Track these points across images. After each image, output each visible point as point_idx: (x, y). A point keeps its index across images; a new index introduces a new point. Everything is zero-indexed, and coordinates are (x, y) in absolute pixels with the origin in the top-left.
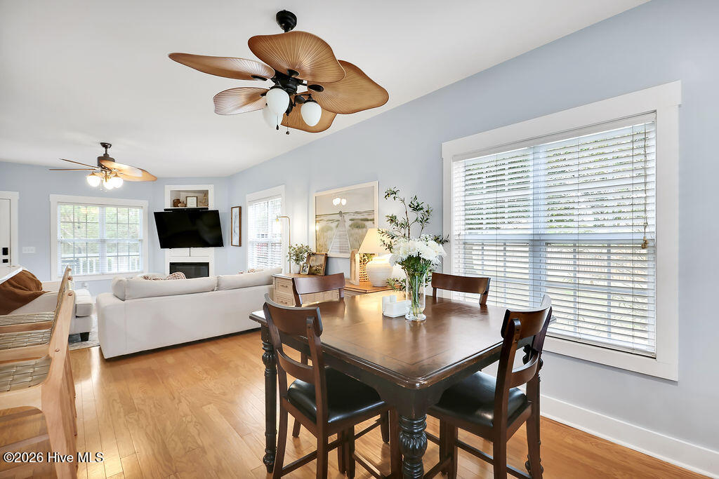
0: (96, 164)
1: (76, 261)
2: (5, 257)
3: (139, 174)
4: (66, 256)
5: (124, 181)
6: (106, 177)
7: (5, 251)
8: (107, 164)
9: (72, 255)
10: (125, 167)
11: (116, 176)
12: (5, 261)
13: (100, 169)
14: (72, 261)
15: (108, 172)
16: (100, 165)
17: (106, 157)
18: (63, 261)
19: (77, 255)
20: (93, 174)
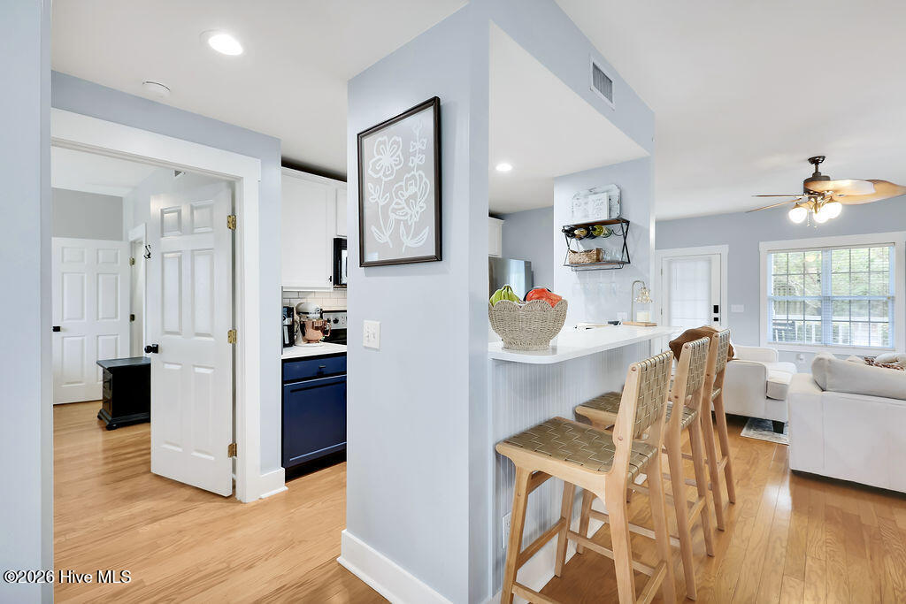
0: (801, 190)
1: (791, 325)
2: (716, 315)
3: (869, 189)
4: (778, 317)
5: (843, 205)
6: (816, 205)
7: (716, 309)
8: (818, 187)
9: (785, 317)
10: (845, 184)
11: (831, 200)
12: (716, 319)
13: (807, 196)
14: (785, 325)
15: (819, 198)
16: (807, 191)
17: (817, 177)
18: (775, 324)
19: (791, 317)
20: (797, 206)
